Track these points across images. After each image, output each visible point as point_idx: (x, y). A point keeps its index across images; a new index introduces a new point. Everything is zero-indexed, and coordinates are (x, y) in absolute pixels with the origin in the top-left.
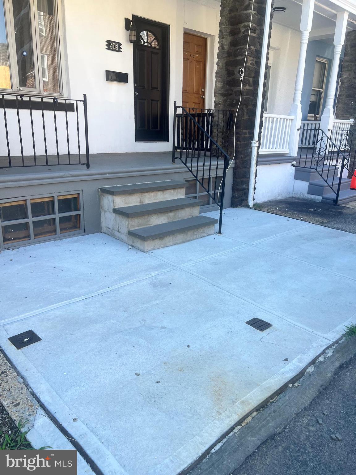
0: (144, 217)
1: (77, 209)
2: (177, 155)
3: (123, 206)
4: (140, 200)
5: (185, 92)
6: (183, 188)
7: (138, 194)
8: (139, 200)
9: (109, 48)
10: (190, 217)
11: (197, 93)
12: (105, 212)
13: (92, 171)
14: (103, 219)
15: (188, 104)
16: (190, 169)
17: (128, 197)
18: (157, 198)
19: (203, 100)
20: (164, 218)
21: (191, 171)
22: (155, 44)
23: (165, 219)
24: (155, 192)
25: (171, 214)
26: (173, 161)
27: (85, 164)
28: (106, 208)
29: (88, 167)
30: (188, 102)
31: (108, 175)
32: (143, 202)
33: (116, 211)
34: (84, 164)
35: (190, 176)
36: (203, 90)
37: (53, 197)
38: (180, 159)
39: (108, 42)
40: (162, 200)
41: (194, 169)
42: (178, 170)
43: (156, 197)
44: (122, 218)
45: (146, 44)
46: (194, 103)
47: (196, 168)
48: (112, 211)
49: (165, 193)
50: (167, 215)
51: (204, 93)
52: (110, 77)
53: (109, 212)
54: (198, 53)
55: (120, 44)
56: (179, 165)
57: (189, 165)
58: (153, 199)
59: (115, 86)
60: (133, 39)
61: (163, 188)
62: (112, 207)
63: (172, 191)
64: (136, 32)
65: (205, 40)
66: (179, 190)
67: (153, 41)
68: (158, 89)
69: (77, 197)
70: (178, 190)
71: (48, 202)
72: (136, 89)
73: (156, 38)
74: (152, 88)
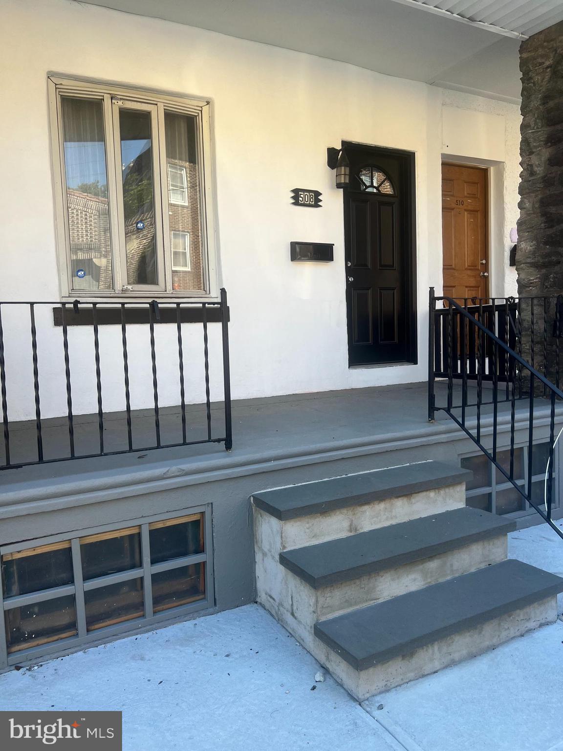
0: (358, 582)
1: (199, 549)
2: (441, 401)
3: (307, 544)
4: (351, 525)
5: (448, 268)
6: (460, 483)
7: (345, 511)
8: (346, 524)
9: (296, 203)
10: (483, 566)
11: (473, 267)
12: (264, 554)
13: (238, 456)
14: (259, 571)
15: (454, 289)
16: (474, 432)
17: (317, 520)
18: (394, 514)
19: (486, 279)
20: (412, 576)
21: (477, 441)
22: (387, 189)
23: (415, 580)
24: (387, 501)
25: (433, 565)
26: (431, 416)
27: (222, 440)
28: (266, 546)
29: (229, 445)
30: (454, 287)
31: (272, 463)
32: (358, 528)
33: (288, 560)
34: (219, 441)
35: (471, 449)
36: (484, 262)
37: (140, 526)
38: (448, 410)
39: (296, 192)
40: (406, 519)
41: (487, 431)
42: (443, 437)
43: (391, 511)
44: (301, 582)
45: (369, 190)
46: (466, 287)
47: (492, 428)
48: (277, 557)
49: (413, 500)
50: (421, 567)
51: (486, 268)
52: (299, 254)
53: (273, 557)
54: (473, 196)
55: (317, 194)
56: (444, 425)
57: (471, 422)
58: (385, 517)
59: (309, 269)
60: (343, 181)
61: (407, 491)
62: (277, 549)
63: (432, 494)
64: (348, 170)
65: (485, 173)
66: (450, 491)
67: (384, 181)
68: (393, 266)
69: (200, 520)
70: (447, 490)
71: (129, 536)
72: (349, 272)
73: (389, 178)
74: (381, 266)
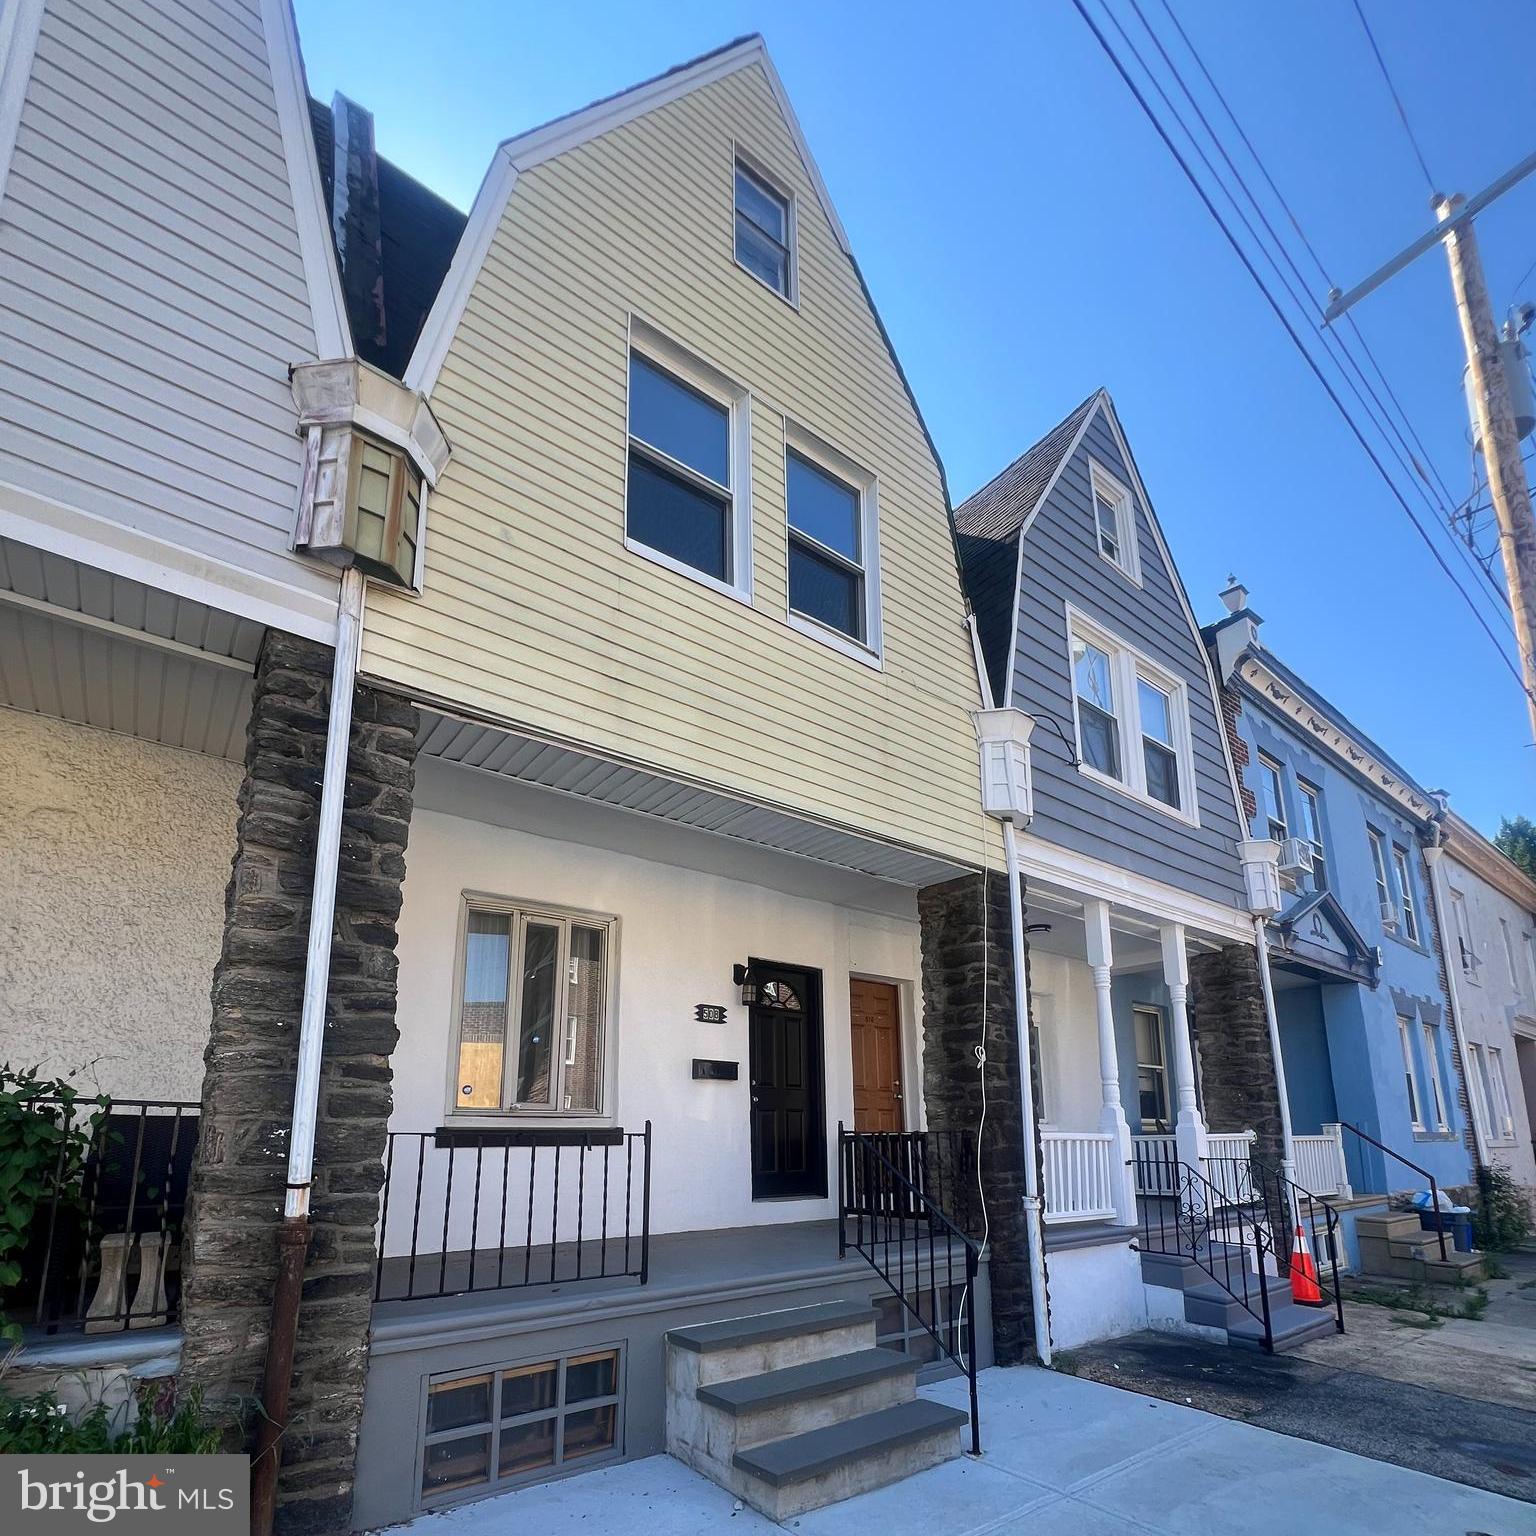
0: (773, 1413)
1: (611, 1390)
2: (851, 1239)
3: (723, 1381)
4: (765, 1363)
5: (858, 1089)
6: (869, 1322)
7: (759, 1347)
8: (760, 1361)
9: (700, 1019)
10: (892, 1405)
11: (886, 1089)
12: (678, 1395)
13: (652, 1290)
14: (671, 1417)
15: (866, 1112)
16: (883, 1270)
17: (733, 1355)
18: (806, 1352)
19: (900, 1102)
20: (824, 1411)
21: (886, 1278)
22: (793, 1004)
23: (827, 1415)
24: (800, 1339)
25: (844, 1400)
26: (842, 1253)
27: (638, 1274)
28: (679, 1387)
29: (644, 1281)
30: (866, 1109)
31: (688, 1299)
32: (772, 1365)
33: (705, 1396)
34: (635, 1274)
35: (882, 1289)
36: (897, 1083)
37: (557, 1361)
38: (858, 1247)
39: (701, 1008)
40: (818, 1359)
41: (894, 1270)
42: (854, 1276)
43: (804, 1350)
44: (720, 1415)
45: (776, 1005)
46: (880, 1110)
47: (899, 1267)
48: (693, 1395)
49: (825, 1339)
50: (833, 1401)
51: (900, 1089)
52: (700, 1073)
53: (688, 1395)
54: (882, 1013)
55: (722, 1010)
56: (855, 1262)
57: (879, 1261)
58: (797, 1355)
59: (711, 1088)
60: (749, 999)
61: (819, 1328)
62: (695, 1384)
63: (843, 1332)
64: (755, 987)
65: (895, 988)
66: (861, 1329)
67: (791, 996)
68: (800, 1086)
69: (612, 1359)
70: (858, 1329)
71: (542, 1374)
72: (754, 1091)
73: (795, 993)
74: (787, 1085)
